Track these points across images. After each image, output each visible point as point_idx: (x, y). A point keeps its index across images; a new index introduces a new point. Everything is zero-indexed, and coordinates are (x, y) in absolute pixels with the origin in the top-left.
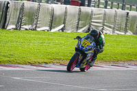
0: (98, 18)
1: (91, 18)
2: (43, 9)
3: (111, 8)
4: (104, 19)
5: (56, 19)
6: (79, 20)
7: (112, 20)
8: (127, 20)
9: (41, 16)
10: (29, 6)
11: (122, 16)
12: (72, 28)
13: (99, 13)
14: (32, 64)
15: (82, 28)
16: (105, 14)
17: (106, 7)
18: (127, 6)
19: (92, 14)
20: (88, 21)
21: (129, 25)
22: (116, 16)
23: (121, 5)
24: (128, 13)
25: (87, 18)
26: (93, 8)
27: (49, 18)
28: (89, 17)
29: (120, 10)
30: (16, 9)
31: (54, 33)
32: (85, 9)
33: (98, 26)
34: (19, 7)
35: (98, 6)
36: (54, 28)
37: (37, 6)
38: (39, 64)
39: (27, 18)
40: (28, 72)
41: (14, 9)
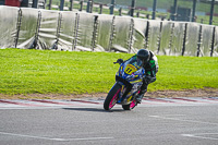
0: (49, 26)
1: (38, 26)
3: (70, 9)
4: (59, 27)
6: (19, 28)
7: (72, 28)
8: (95, 28)
11: (87, 22)
12: (8, 41)
13: (50, 17)
15: (24, 41)
16: (60, 20)
17: (61, 8)
18: (94, 6)
19: (39, 20)
20: (33, 30)
21: (98, 36)
22: (77, 22)
23: (85, 4)
24: (96, 17)
25: (31, 25)
26: (41, 10)
28: (35, 23)
29: (84, 12)
32: (28, 11)
33: (49, 38)
35: (49, 6)
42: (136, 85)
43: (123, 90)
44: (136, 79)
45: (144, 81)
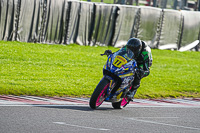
2: (169, 17)
5: (187, 32)
9: (165, 27)
10: (147, 13)
14: (151, 99)
27: (177, 32)
30: (128, 18)
31: (184, 53)
34: (134, 14)
36: (184, 45)
37: (159, 13)
38: (162, 98)
39: (145, 31)
40: (146, 110)
41: (127, 18)
42: (127, 79)
43: (112, 85)
44: (126, 72)
45: (135, 75)
